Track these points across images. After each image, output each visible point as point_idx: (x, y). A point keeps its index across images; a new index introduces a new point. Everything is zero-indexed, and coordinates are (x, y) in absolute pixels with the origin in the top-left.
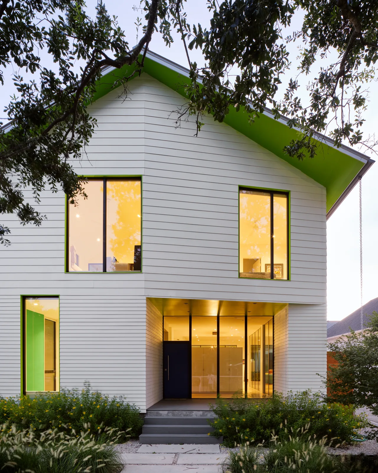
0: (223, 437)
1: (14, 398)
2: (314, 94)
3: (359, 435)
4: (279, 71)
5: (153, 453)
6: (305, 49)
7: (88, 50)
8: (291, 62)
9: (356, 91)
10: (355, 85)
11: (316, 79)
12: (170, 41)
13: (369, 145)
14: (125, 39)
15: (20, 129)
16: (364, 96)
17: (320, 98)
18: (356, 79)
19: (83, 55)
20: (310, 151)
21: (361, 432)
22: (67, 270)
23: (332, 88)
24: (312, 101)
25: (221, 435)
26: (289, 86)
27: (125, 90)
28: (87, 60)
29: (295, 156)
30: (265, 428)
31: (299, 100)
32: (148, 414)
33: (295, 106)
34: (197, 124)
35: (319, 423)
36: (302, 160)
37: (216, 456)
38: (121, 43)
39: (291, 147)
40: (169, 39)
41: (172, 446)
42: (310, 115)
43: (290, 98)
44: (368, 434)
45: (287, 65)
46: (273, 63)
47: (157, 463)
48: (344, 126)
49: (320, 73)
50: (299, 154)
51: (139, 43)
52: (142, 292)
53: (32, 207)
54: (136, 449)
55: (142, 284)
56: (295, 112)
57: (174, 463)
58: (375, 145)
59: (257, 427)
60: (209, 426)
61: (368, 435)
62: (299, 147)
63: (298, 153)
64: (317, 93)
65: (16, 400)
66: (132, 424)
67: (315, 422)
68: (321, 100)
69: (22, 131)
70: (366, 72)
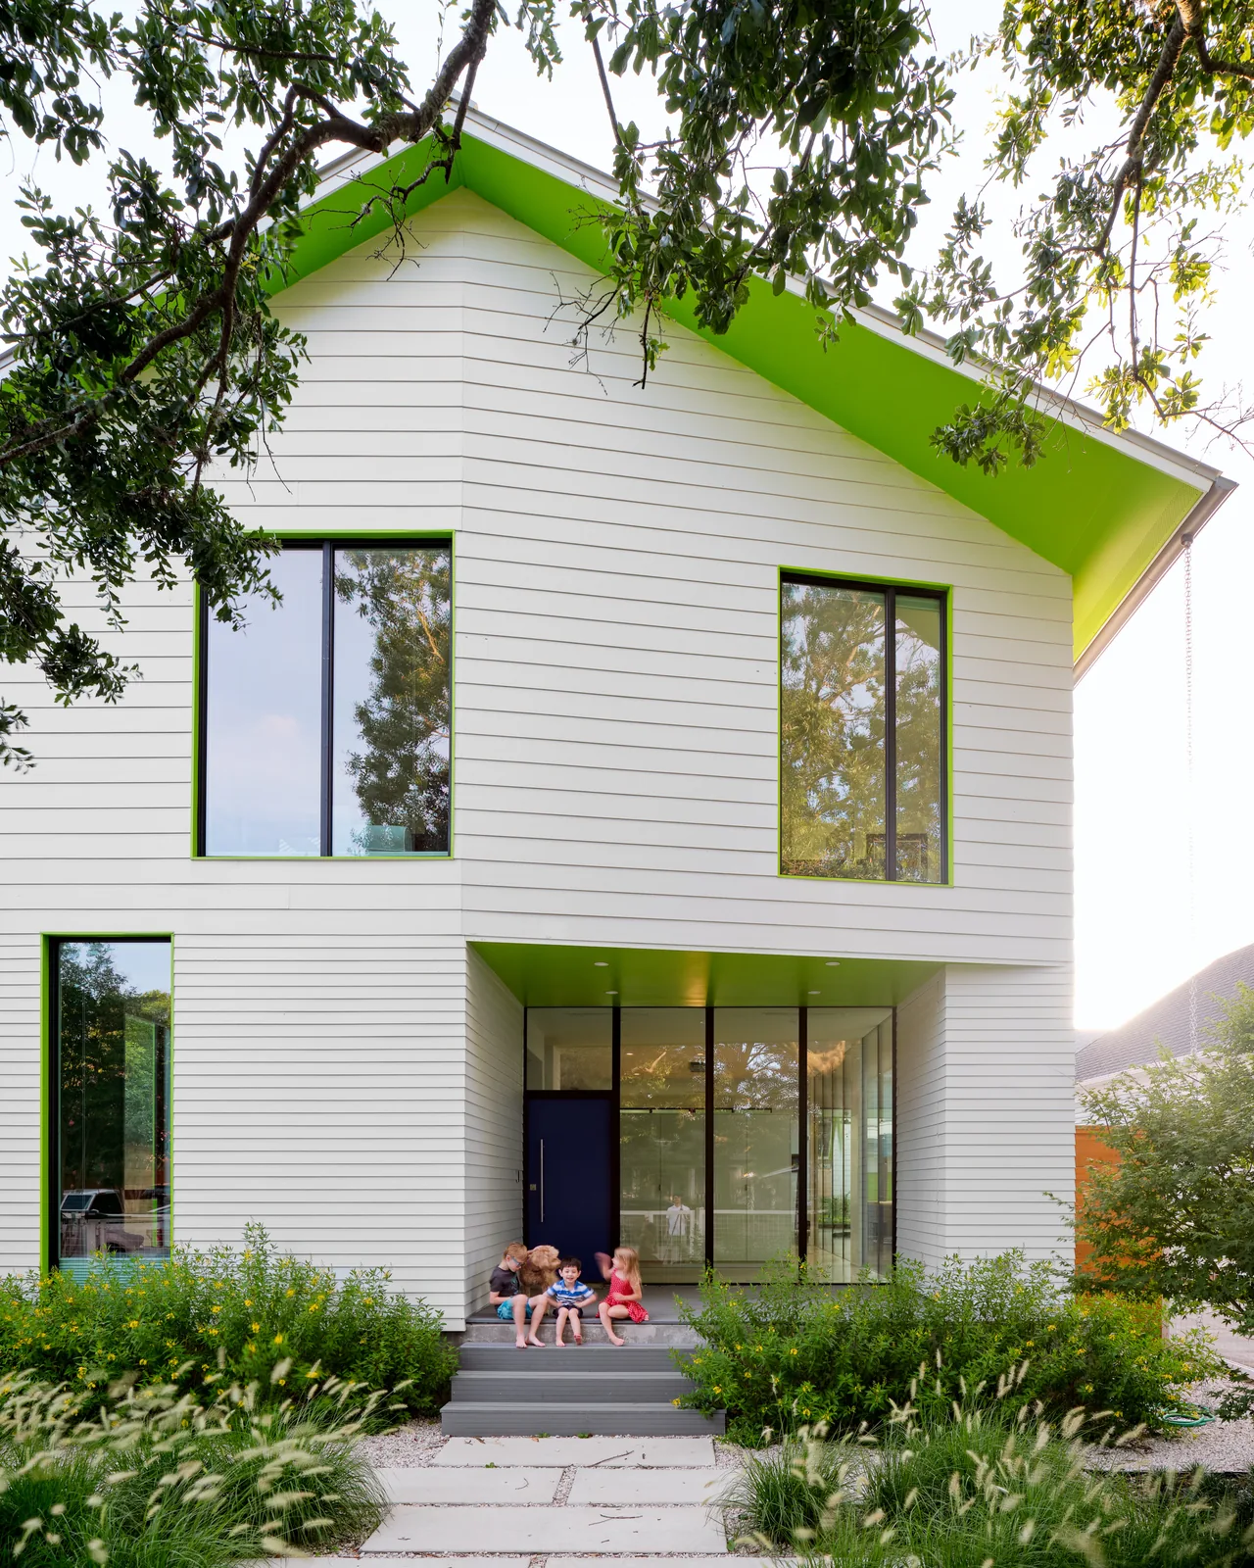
0: (725, 1411)
1: (21, 1280)
2: (1039, 245)
3: (1184, 1404)
4: (923, 162)
5: (487, 1466)
6: (1011, 97)
7: (271, 93)
8: (963, 132)
9: (1180, 236)
10: (1179, 214)
11: (1043, 198)
12: (550, 58)
13: (1223, 419)
14: (397, 53)
15: (46, 371)
16: (1206, 250)
17: (1056, 260)
18: (1182, 195)
19: (252, 110)
20: (1023, 444)
21: (1193, 1394)
22: (201, 850)
23: (1099, 228)
24: (1031, 270)
25: (720, 1405)
26: (955, 224)
27: (397, 230)
28: (269, 128)
29: (972, 461)
30: (868, 1381)
31: (988, 269)
32: (471, 1337)
33: (974, 289)
34: (644, 345)
35: (1053, 1364)
36: (996, 470)
37: (703, 1477)
38: (384, 66)
39: (957, 429)
40: (546, 52)
41: (553, 1441)
42: (1025, 319)
43: (957, 262)
44: (1221, 1399)
45: (950, 140)
46: (901, 127)
47: (501, 1501)
48: (1140, 358)
49: (1059, 179)
50: (986, 454)
51: (445, 66)
52: (454, 923)
53: (89, 636)
54: (431, 1452)
55: (454, 897)
56: (972, 310)
57: (557, 1501)
58: (1242, 421)
59: (841, 1376)
60: (677, 1375)
61: (1224, 1404)
62: (986, 428)
63: (982, 452)
64: (1049, 243)
65: (26, 1286)
66: (419, 1369)
67: (1038, 1358)
68: (1060, 265)
69: (52, 379)
70: (1214, 172)
